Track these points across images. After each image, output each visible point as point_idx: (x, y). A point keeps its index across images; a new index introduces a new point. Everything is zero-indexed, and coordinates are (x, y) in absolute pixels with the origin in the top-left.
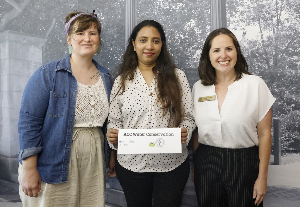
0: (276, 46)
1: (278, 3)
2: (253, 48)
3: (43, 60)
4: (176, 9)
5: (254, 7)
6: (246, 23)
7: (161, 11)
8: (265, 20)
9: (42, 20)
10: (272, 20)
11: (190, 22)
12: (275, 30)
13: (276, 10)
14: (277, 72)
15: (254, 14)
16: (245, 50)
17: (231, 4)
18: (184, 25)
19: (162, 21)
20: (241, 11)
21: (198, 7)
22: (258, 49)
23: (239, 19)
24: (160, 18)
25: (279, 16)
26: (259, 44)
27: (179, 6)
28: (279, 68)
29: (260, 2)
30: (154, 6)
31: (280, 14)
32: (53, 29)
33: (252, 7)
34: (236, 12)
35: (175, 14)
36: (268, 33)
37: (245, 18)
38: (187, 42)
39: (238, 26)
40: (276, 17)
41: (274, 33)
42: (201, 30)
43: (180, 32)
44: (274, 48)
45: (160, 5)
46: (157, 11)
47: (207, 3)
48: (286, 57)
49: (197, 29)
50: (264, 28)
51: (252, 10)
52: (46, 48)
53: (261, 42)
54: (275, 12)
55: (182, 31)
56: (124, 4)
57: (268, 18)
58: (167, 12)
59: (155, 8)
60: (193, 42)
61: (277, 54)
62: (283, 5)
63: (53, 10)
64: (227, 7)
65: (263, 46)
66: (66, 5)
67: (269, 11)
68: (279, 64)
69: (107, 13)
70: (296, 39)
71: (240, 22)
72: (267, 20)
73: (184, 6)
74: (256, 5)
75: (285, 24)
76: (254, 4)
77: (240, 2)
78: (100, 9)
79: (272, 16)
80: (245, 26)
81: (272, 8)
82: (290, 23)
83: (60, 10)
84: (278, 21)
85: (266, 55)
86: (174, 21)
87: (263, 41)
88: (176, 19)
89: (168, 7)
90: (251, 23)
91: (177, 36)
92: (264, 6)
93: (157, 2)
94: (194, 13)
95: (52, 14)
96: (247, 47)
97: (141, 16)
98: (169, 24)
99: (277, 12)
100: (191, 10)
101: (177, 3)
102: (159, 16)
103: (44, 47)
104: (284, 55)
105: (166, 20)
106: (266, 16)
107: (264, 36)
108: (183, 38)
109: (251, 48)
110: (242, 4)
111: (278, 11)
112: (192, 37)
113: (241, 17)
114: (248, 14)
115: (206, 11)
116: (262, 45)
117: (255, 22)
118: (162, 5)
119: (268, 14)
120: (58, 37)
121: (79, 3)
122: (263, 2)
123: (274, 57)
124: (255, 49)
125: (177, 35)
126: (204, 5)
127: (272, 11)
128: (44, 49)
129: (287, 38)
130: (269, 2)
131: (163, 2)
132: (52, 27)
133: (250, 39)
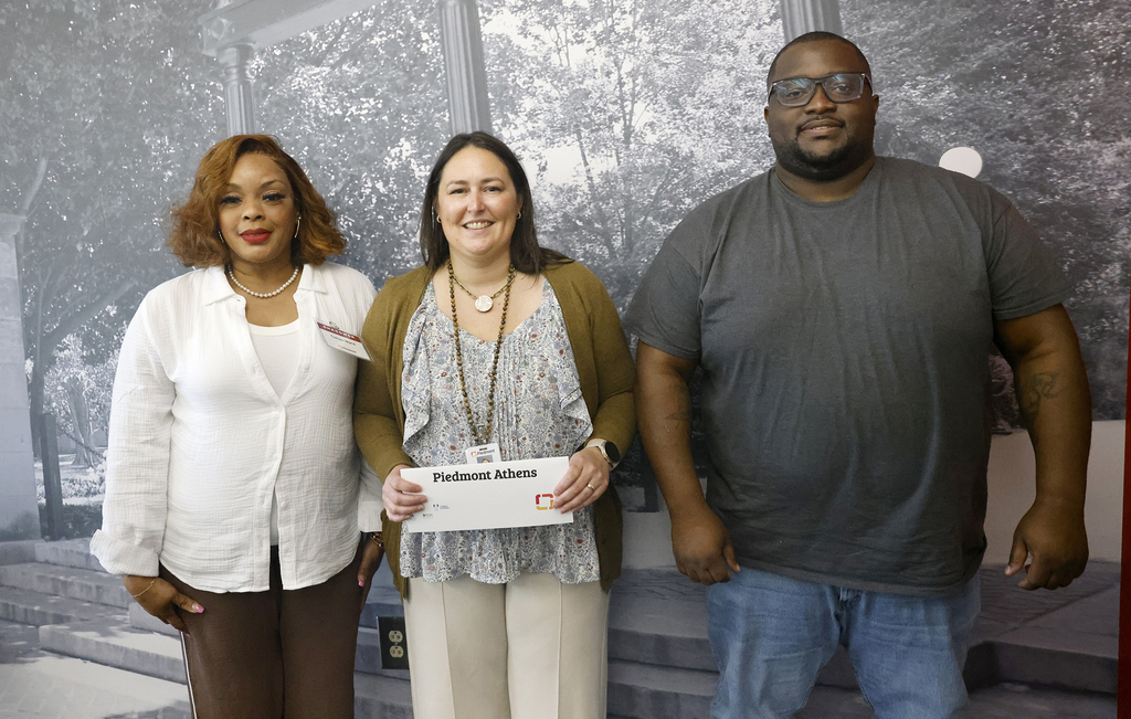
0: (627, 197)
1: (624, 83)
2: (568, 207)
3: (20, 272)
4: (360, 115)
5: (562, 99)
6: (543, 139)
8: (592, 131)
9: (10, 164)
10: (610, 128)
11: (399, 146)
12: (622, 155)
13: (619, 101)
14: (635, 267)
15: (562, 117)
16: (548, 213)
17: (502, 94)
18: (383, 155)
20: (528, 110)
21: (417, 107)
22: (581, 208)
23: (524, 132)
24: (320, 142)
25: (628, 117)
26: (581, 193)
27: (366, 105)
28: (638, 254)
29: (576, 84)
30: (301, 110)
31: (631, 113)
32: (41, 186)
33: (557, 99)
34: (516, 114)
35: (359, 127)
36: (604, 164)
37: (542, 128)
38: (394, 201)
39: (524, 150)
40: (622, 121)
41: (619, 163)
42: (428, 167)
43: (374, 175)
44: (621, 203)
45: (317, 107)
46: (310, 124)
47: (438, 93)
48: (654, 224)
49: (419, 165)
51: (557, 104)
52: (27, 240)
53: (587, 190)
54: (617, 107)
55: (380, 171)
56: (224, 110)
57: (600, 124)
58: (337, 125)
59: (305, 116)
60: (409, 200)
61: (630, 219)
62: (638, 89)
63: (38, 135)
64: (493, 101)
65: (594, 198)
66: (72, 119)
67: (601, 105)
68: (638, 245)
69: (181, 137)
70: (676, 175)
71: (529, 140)
72: (598, 130)
73: (380, 106)
74: (567, 92)
75: (646, 138)
76: (562, 89)
77: (526, 86)
78: (162, 126)
79: (610, 117)
80: (543, 147)
81: (608, 97)
82: (658, 133)
83: (56, 135)
84: (628, 131)
85: (603, 222)
86: (356, 148)
87: (591, 186)
88: (362, 141)
89: (338, 112)
90: (557, 140)
91: (366, 186)
92: (587, 95)
93: (310, 100)
94: (406, 121)
95: (36, 147)
96: (553, 203)
98: (345, 156)
99: (623, 107)
100: (398, 115)
101: (362, 99)
102: (316, 136)
103: (22, 237)
104: (650, 218)
105: (335, 145)
106: (594, 121)
107: (594, 174)
108: (382, 190)
109: (561, 206)
110: (530, 90)
111: (625, 104)
112: (407, 186)
113: (530, 125)
114: (549, 117)
115: (438, 115)
116: (589, 197)
117: (567, 137)
118: (322, 105)
119: (599, 114)
120: (58, 207)
121: (104, 112)
122: (586, 82)
123: (623, 226)
124: (573, 207)
125: (366, 183)
126: (432, 100)
127: (610, 106)
128: (21, 242)
129: (655, 174)
130: (599, 82)
131: (324, 98)
132: (38, 182)
133: (559, 183)
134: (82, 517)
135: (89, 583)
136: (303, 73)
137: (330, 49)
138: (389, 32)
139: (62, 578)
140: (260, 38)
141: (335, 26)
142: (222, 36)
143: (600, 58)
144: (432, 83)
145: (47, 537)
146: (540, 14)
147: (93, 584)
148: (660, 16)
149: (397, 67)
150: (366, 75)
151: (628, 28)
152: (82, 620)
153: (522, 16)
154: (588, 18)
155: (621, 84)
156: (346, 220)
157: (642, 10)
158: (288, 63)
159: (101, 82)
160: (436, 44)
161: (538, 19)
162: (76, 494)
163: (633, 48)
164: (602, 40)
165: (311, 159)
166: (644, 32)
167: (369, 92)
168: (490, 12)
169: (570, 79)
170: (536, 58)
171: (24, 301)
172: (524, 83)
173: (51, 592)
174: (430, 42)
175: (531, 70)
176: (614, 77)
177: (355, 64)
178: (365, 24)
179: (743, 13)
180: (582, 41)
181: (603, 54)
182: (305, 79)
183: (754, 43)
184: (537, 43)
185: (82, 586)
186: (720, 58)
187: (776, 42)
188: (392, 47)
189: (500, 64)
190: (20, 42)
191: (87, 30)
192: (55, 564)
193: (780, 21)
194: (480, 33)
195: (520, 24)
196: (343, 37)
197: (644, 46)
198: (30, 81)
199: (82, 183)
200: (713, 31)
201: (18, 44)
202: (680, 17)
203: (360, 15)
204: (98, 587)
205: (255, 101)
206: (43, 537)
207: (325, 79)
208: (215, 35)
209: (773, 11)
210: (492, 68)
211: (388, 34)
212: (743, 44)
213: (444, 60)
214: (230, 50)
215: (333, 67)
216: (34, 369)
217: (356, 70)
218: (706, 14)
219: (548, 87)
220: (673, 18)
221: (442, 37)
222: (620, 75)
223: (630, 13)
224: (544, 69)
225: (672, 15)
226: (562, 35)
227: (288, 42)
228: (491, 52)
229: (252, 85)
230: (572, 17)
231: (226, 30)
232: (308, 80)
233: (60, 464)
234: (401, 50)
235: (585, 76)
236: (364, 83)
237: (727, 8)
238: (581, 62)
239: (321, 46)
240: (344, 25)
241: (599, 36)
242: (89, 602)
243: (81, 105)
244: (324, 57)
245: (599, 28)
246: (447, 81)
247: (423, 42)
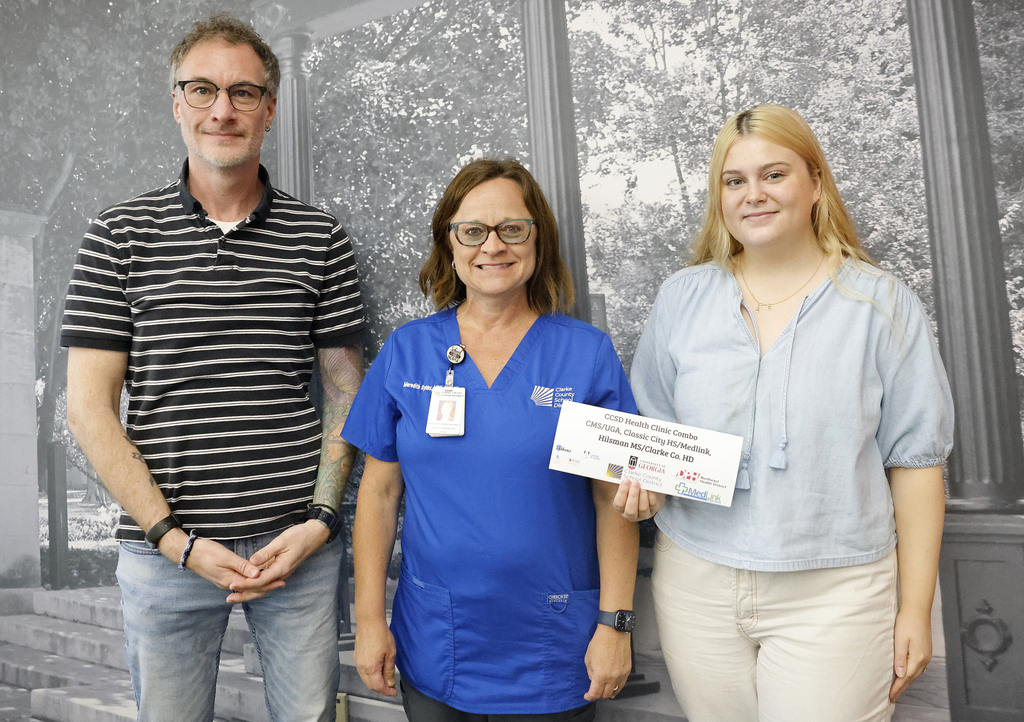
1: (728, 91)
2: (660, 229)
3: (35, 281)
4: (427, 117)
5: (657, 106)
6: (634, 152)
7: (384, 125)
8: (690, 144)
9: (33, 159)
11: (469, 154)
13: (721, 111)
15: (656, 126)
16: (636, 235)
17: (588, 98)
18: (451, 163)
19: (387, 156)
20: (618, 118)
21: (492, 110)
22: (674, 231)
23: (612, 142)
24: (381, 146)
26: (675, 214)
27: (435, 106)
29: (673, 91)
30: (361, 109)
32: (66, 185)
33: (651, 106)
34: (604, 121)
35: (425, 131)
37: (633, 139)
39: (611, 163)
43: (440, 186)
45: (379, 107)
46: (371, 126)
47: (517, 95)
50: (689, 166)
51: (650, 112)
52: (46, 245)
53: (681, 211)
54: (718, 118)
57: (699, 136)
58: (401, 128)
59: (365, 116)
62: (743, 97)
63: (66, 127)
64: (578, 106)
65: (690, 220)
66: (105, 111)
67: (700, 114)
71: (617, 151)
72: (696, 143)
73: (450, 107)
74: (662, 99)
76: (656, 96)
77: (616, 91)
79: (711, 129)
80: (632, 161)
81: (709, 106)
83: (85, 128)
86: (421, 154)
87: (687, 207)
88: (428, 146)
89: (403, 113)
91: (431, 197)
92: (685, 102)
93: (371, 98)
94: (479, 126)
95: (63, 141)
96: (642, 225)
97: (325, 140)
98: (408, 163)
100: (470, 118)
101: (430, 100)
102: (377, 139)
103: (41, 241)
105: (398, 150)
106: (692, 132)
107: (690, 192)
109: (651, 228)
110: (620, 96)
111: (728, 114)
113: (619, 135)
114: (641, 126)
115: (515, 120)
116: (684, 219)
117: (661, 150)
118: (384, 106)
119: (697, 125)
120: (83, 209)
121: (142, 105)
122: (684, 89)
124: (665, 230)
125: (430, 194)
126: (510, 103)
127: (711, 116)
128: (40, 246)
130: (699, 88)
131: (387, 97)
132: (64, 179)
133: (649, 201)
134: (89, 564)
135: (93, 642)
136: (365, 68)
137: (397, 42)
138: (463, 25)
139: (61, 633)
140: (317, 28)
141: (403, 17)
142: (277, 24)
143: (700, 62)
144: (509, 85)
145: (48, 585)
146: (635, 11)
147: (97, 643)
148: (770, 17)
149: (471, 65)
150: (435, 73)
151: (733, 29)
152: (82, 684)
153: (614, 12)
154: (689, 16)
155: (724, 91)
156: (406, 235)
157: (749, 10)
158: (349, 56)
159: (139, 71)
160: (516, 40)
161: (633, 16)
162: (84, 537)
163: (739, 52)
164: (704, 42)
165: (370, 165)
166: (751, 34)
167: (439, 92)
168: (578, 6)
169: (665, 84)
170: (629, 59)
171: (39, 313)
172: (614, 88)
173: (48, 649)
174: (510, 38)
175: (622, 73)
176: (716, 84)
177: (424, 60)
178: (437, 15)
179: (864, 15)
180: (681, 42)
181: (705, 57)
182: (367, 75)
183: (876, 50)
184: (630, 42)
185: (84, 644)
186: (838, 65)
187: (901, 50)
188: (465, 41)
189: (587, 66)
190: (53, 24)
191: (127, 12)
192: (55, 617)
193: (906, 26)
194: (565, 30)
195: (612, 21)
196: (412, 29)
197: (751, 50)
198: (61, 67)
199: (111, 183)
200: (830, 35)
201: (51, 26)
202: (793, 18)
203: (431, 6)
204: (103, 647)
205: (309, 96)
206: (43, 585)
207: (389, 75)
208: (269, 23)
209: (898, 15)
210: (578, 69)
211: (462, 28)
212: (863, 51)
213: (525, 58)
214: (285, 40)
215: (399, 62)
216: (45, 390)
217: (425, 67)
218: (822, 16)
219: (641, 92)
220: (785, 20)
221: (523, 32)
222: (723, 82)
223: (737, 12)
224: (637, 72)
225: (783, 16)
226: (659, 34)
227: (350, 32)
228: (578, 51)
229: (307, 79)
230: (670, 15)
231: (281, 17)
232: (371, 75)
233: (68, 501)
234: (476, 46)
235: (683, 81)
236: (433, 82)
237: (847, 10)
238: (680, 65)
239: (386, 39)
240: (413, 16)
241: (700, 37)
242: (92, 663)
243: (115, 95)
244: (390, 51)
245: (701, 28)
246: (526, 82)
247: (502, 37)
